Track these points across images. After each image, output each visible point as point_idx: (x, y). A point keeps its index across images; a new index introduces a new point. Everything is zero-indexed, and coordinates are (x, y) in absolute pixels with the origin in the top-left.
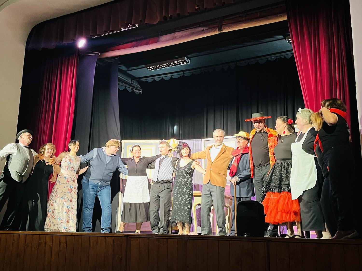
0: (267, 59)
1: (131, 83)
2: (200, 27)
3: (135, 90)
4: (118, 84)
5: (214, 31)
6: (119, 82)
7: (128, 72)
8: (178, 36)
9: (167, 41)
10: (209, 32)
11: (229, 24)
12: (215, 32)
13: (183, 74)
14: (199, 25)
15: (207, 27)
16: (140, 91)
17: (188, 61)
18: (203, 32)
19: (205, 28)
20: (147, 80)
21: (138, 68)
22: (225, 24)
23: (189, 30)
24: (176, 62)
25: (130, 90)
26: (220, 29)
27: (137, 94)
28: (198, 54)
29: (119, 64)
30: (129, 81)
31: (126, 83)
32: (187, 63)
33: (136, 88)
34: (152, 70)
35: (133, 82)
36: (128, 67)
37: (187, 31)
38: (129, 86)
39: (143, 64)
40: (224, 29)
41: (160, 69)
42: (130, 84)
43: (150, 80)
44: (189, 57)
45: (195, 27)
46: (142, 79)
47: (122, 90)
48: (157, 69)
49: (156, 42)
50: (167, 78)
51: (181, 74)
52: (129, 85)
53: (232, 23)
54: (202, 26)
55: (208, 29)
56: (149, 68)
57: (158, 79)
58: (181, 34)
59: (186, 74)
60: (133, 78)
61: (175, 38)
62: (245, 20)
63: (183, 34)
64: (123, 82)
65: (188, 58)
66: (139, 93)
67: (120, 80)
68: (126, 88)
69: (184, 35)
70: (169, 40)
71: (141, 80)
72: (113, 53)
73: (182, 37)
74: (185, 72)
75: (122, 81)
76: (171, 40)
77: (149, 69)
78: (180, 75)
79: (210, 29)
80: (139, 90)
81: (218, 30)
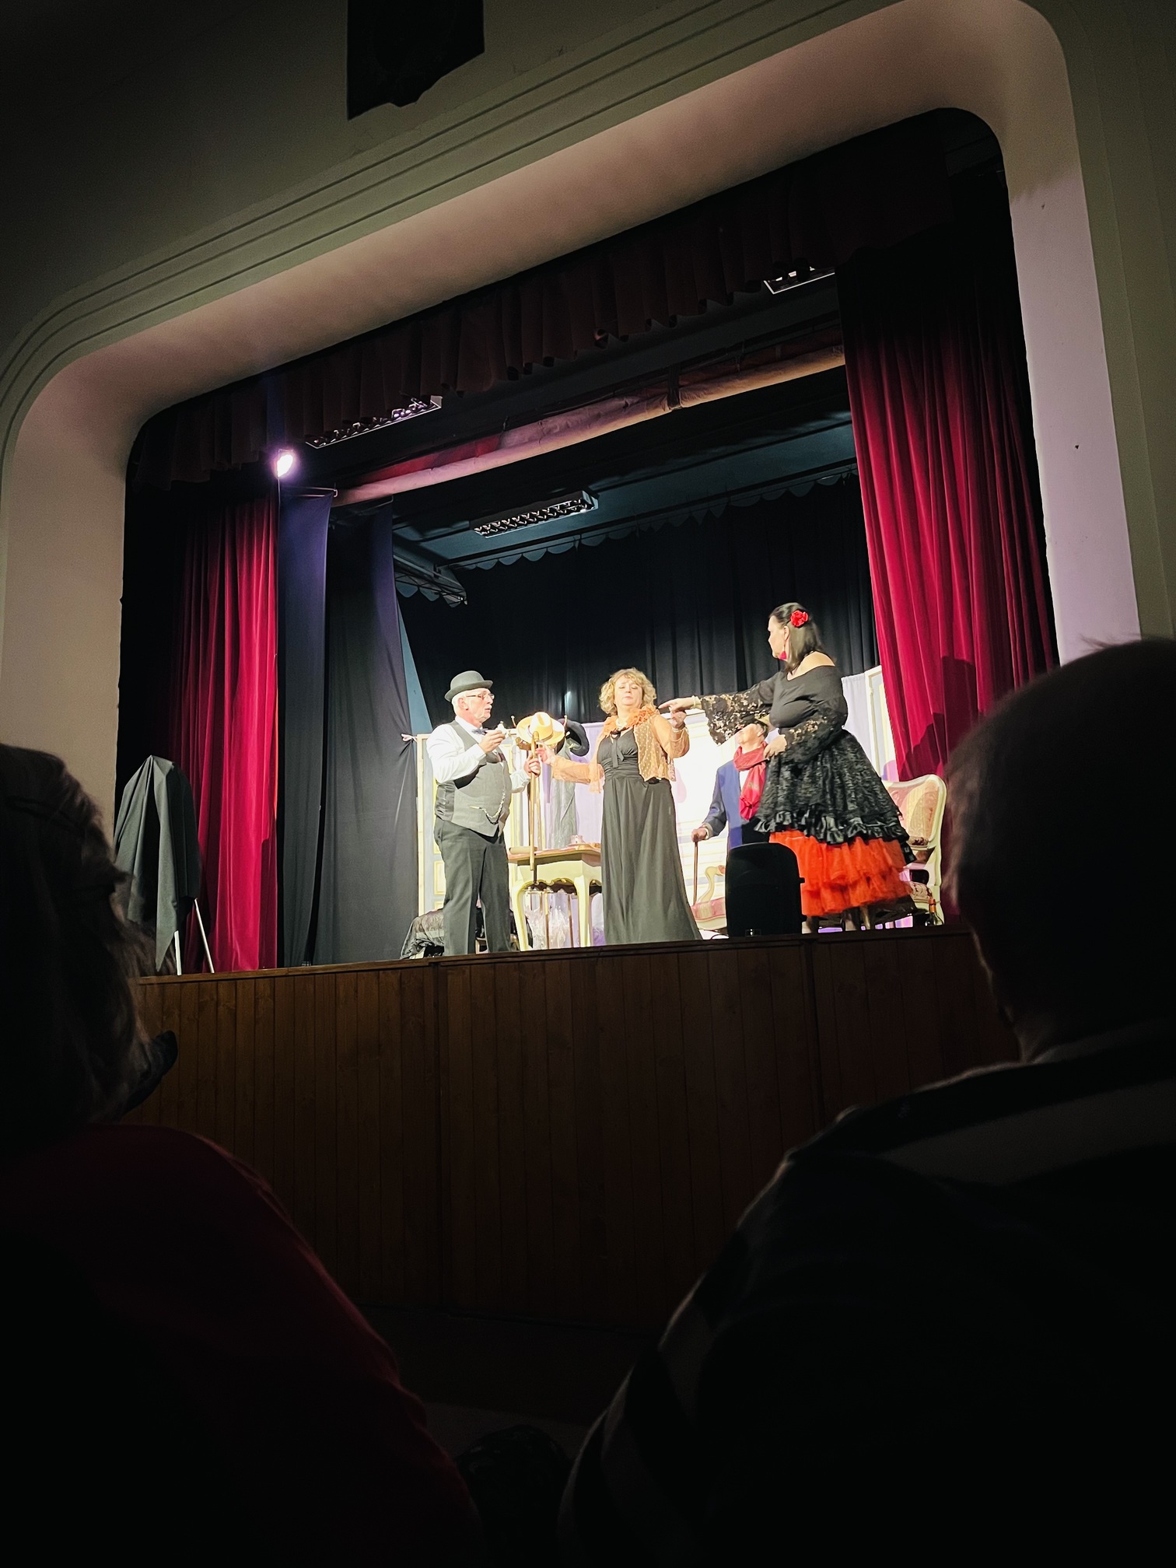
0: (812, 484)
1: (433, 576)
2: (616, 399)
3: (448, 594)
4: (395, 581)
5: (656, 407)
6: (397, 576)
7: (424, 544)
8: (556, 428)
9: (526, 443)
10: (642, 411)
11: (698, 382)
12: (657, 409)
13: (580, 540)
14: (612, 394)
15: (636, 396)
16: (461, 596)
17: (590, 503)
18: (626, 410)
19: (629, 401)
20: (479, 565)
21: (453, 530)
22: (686, 383)
23: (587, 407)
24: (558, 505)
25: (431, 595)
26: (673, 401)
27: (452, 606)
28: (616, 478)
29: (395, 522)
30: (428, 570)
31: (420, 576)
32: (589, 507)
33: (447, 589)
34: (492, 533)
35: (440, 572)
36: (421, 529)
37: (579, 413)
38: (427, 586)
39: (466, 520)
40: (685, 398)
41: (513, 531)
42: (429, 579)
43: (487, 564)
44: (594, 489)
45: (604, 399)
46: (462, 563)
47: (408, 596)
48: (506, 531)
49: (496, 450)
50: (534, 554)
51: (575, 541)
52: (427, 580)
53: (706, 381)
54: (621, 396)
55: (638, 402)
56: (481, 532)
57: (509, 559)
58: (565, 422)
59: (590, 540)
60: (437, 560)
61: (548, 435)
62: (741, 370)
63: (569, 423)
64: (410, 572)
65: (591, 494)
66: (457, 604)
67: (399, 568)
68: (421, 588)
69: (572, 423)
70: (531, 440)
71: (458, 566)
72: (374, 487)
73: (567, 430)
74: (584, 536)
75: (406, 570)
76: (536, 440)
77: (483, 533)
78: (571, 545)
79: (643, 401)
80: (456, 594)
81: (666, 402)
